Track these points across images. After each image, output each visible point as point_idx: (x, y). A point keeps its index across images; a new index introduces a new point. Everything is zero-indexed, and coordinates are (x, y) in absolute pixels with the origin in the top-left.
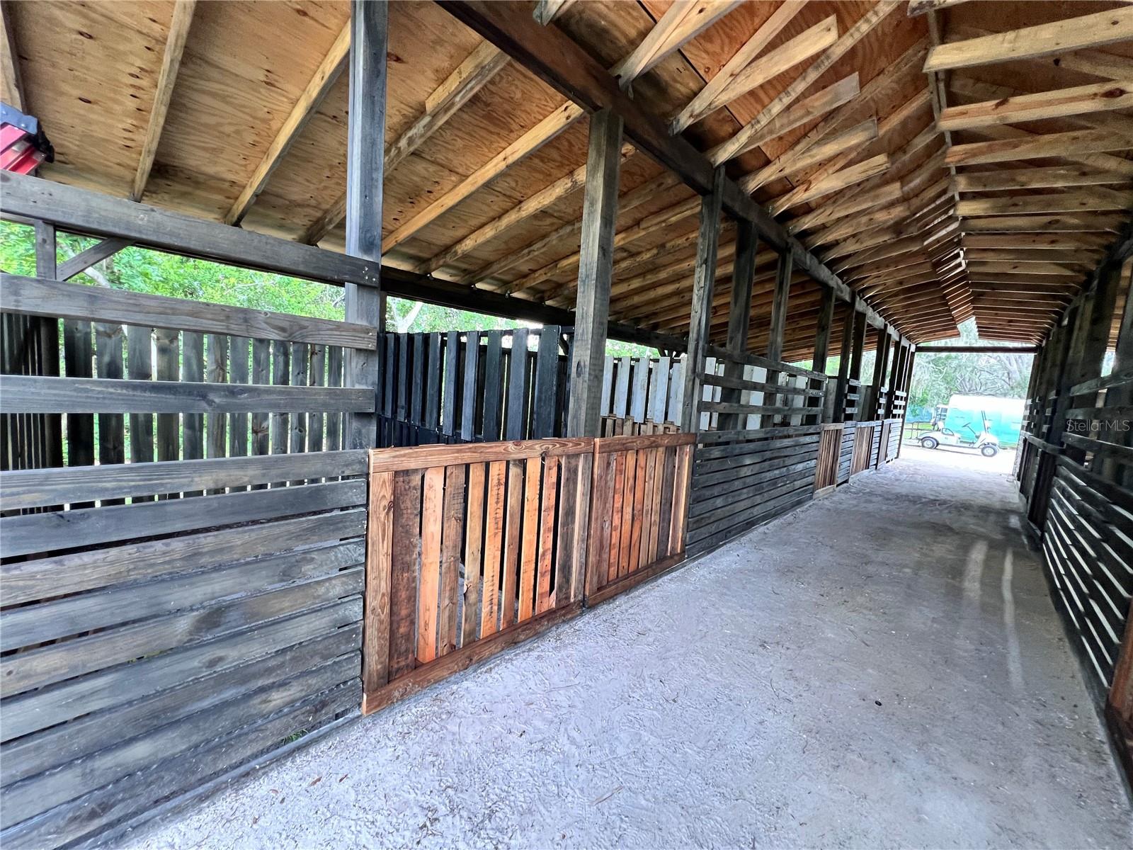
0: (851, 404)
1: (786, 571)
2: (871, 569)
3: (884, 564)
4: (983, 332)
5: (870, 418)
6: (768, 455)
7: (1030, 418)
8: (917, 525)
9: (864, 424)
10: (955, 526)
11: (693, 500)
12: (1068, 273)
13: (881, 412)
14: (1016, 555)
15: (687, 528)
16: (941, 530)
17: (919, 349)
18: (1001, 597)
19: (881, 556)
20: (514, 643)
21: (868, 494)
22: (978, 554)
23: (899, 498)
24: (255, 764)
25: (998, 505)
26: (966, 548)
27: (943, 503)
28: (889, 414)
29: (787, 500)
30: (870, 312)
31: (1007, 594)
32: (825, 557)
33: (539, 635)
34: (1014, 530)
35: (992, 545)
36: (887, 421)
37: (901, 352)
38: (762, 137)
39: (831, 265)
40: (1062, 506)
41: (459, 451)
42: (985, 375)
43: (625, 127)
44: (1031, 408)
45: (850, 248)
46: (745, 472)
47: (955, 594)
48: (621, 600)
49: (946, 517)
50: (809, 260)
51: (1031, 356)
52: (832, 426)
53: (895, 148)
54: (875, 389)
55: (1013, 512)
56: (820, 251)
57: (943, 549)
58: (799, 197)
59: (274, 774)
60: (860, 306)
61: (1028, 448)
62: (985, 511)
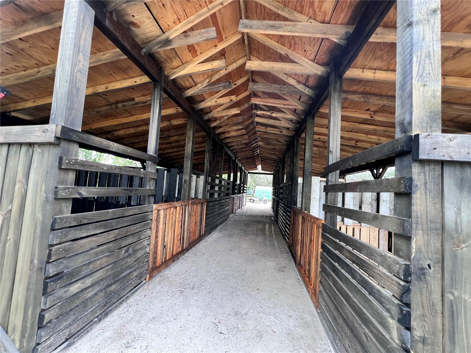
0: (236, 189)
1: (230, 236)
2: (247, 232)
3: (249, 231)
4: (262, 169)
5: (239, 194)
6: (220, 205)
7: (273, 192)
8: (254, 222)
9: (238, 195)
10: (262, 221)
11: (206, 219)
12: (277, 158)
13: (242, 191)
14: (274, 225)
15: (205, 227)
16: (259, 222)
17: (249, 173)
18: (272, 234)
19: (248, 230)
20: (174, 261)
21: (241, 215)
22: (267, 226)
23: (249, 216)
24: (129, 294)
25: (269, 215)
26: (265, 225)
27: (258, 216)
28: (243, 192)
29: (224, 218)
30: (239, 163)
31: (273, 233)
32: (237, 231)
33: (178, 258)
34: (273, 220)
35: (269, 224)
36: (243, 194)
37: (245, 173)
38: (222, 123)
39: (231, 151)
40: (280, 211)
41: (168, 204)
42: (262, 180)
43: (197, 121)
44: (273, 189)
45: (237, 147)
46: (216, 210)
47: (264, 234)
48: (193, 248)
49: (260, 219)
50: (227, 149)
51: (272, 176)
52: (232, 196)
53: (246, 128)
54: (240, 184)
55: (272, 216)
56: (229, 147)
57: (260, 226)
58: (227, 135)
59: (132, 297)
60: (237, 161)
61: (274, 199)
62: (267, 217)
